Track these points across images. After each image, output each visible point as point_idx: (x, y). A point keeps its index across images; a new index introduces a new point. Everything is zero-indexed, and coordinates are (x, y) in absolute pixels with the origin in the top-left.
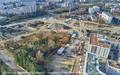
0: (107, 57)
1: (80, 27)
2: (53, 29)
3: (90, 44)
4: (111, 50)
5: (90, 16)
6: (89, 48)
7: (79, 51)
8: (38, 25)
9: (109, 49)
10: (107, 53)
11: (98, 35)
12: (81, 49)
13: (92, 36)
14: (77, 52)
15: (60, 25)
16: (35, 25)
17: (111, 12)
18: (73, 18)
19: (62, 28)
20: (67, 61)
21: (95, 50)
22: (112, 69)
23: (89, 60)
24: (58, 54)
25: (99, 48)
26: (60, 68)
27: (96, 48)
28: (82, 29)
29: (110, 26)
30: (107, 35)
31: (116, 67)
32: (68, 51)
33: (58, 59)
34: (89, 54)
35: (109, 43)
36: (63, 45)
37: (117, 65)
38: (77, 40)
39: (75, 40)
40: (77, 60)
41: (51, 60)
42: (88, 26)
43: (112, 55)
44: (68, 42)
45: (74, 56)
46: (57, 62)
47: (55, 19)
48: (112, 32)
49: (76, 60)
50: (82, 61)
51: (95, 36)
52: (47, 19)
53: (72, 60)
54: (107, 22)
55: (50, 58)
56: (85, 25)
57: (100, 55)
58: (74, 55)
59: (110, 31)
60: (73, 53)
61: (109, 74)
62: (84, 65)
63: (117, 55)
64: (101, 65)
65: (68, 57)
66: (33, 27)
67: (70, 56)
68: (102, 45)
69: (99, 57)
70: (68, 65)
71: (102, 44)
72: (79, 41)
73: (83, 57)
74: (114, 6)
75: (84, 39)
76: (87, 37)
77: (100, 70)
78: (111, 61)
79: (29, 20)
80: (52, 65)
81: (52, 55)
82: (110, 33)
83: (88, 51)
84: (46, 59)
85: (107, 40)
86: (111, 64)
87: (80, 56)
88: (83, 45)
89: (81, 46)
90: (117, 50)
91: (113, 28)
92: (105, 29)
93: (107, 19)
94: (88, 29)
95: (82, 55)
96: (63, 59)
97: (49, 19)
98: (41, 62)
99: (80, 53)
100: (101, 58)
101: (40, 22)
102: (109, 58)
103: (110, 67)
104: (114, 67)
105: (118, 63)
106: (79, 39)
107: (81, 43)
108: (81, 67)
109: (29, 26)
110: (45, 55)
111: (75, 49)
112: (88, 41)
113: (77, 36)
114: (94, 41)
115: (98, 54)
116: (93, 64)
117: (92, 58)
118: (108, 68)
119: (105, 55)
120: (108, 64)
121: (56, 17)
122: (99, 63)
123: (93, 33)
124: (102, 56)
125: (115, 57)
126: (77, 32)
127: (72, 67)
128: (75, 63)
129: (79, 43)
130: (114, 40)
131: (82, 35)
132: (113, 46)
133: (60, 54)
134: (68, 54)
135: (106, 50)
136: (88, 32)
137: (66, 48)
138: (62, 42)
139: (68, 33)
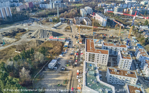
0: (106, 64)
1: (73, 33)
2: (39, 37)
3: (86, 51)
4: (110, 56)
5: (82, 19)
6: (86, 56)
7: (75, 62)
8: (16, 34)
9: (108, 55)
10: (106, 60)
11: (94, 40)
12: (77, 58)
13: (88, 41)
14: (73, 63)
15: (48, 32)
16: (13, 34)
17: (105, 13)
18: (63, 21)
19: (51, 35)
20: (62, 75)
21: (93, 58)
22: (113, 77)
23: (87, 70)
24: (49, 68)
25: (97, 55)
26: (55, 86)
27: (94, 55)
28: (76, 35)
29: (106, 29)
30: (103, 39)
31: (117, 74)
32: (62, 63)
33: (51, 75)
34: (86, 63)
35: (107, 48)
36: (54, 57)
37: (118, 71)
38: (71, 49)
39: (69, 49)
40: (74, 73)
41: (41, 77)
42: (82, 31)
43: (112, 62)
44: (61, 52)
45: (70, 69)
46: (49, 79)
47: (40, 24)
48: (108, 36)
49: (72, 73)
50: (79, 73)
51: (91, 41)
52: (29, 25)
53: (67, 73)
54: (102, 24)
55: (39, 75)
56: (78, 30)
57: (99, 63)
58: (69, 67)
59: (106, 35)
60: (68, 65)
61: (111, 82)
62: (82, 77)
63: (117, 60)
64: (101, 74)
65: (63, 70)
66: (11, 37)
67: (64, 69)
68: (100, 52)
69: (98, 65)
70: (64, 80)
71: (99, 50)
72: (73, 49)
73: (80, 68)
74: (107, 7)
75: (80, 47)
76: (82, 43)
77: (100, 80)
78: (111, 68)
79: (3, 27)
80: (43, 84)
81: (42, 72)
82: (107, 37)
83: (85, 60)
84: (35, 77)
85: (104, 45)
86: (112, 71)
87: (77, 68)
88: (79, 54)
89: (77, 55)
90: (116, 55)
91: (109, 31)
92: (100, 32)
93: (102, 21)
94: (82, 34)
95: (79, 66)
96: (56, 74)
97: (32, 25)
98: (28, 82)
99: (76, 63)
100: (100, 66)
101: (19, 29)
102: (109, 64)
103: (111, 74)
104: (115, 74)
105: (118, 69)
106: (73, 47)
107: (76, 52)
108: (79, 80)
109: (4, 36)
110: (32, 72)
111: (70, 59)
112: (84, 48)
113: (70, 44)
114: (91, 48)
115: (96, 62)
116: (93, 75)
117: (91, 68)
118: (109, 76)
119: (104, 62)
120: (109, 72)
121: (40, 22)
122: (100, 72)
123: (89, 39)
124: (101, 64)
125: (115, 63)
126: (70, 38)
127: (69, 82)
128: (72, 76)
129: (74, 52)
130: (111, 44)
131: (77, 42)
132: (111, 51)
133: (53, 68)
134: (62, 67)
135: (105, 57)
136: (83, 38)
137: (59, 60)
138: (52, 52)
139: (59, 41)
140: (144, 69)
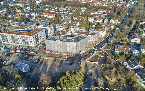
25: (39, 34)
53: (43, 60)
65: (37, 62)
83: (34, 44)
96: (42, 66)
114: (26, 33)
127: (58, 59)
140: (56, 29)
